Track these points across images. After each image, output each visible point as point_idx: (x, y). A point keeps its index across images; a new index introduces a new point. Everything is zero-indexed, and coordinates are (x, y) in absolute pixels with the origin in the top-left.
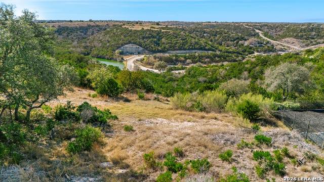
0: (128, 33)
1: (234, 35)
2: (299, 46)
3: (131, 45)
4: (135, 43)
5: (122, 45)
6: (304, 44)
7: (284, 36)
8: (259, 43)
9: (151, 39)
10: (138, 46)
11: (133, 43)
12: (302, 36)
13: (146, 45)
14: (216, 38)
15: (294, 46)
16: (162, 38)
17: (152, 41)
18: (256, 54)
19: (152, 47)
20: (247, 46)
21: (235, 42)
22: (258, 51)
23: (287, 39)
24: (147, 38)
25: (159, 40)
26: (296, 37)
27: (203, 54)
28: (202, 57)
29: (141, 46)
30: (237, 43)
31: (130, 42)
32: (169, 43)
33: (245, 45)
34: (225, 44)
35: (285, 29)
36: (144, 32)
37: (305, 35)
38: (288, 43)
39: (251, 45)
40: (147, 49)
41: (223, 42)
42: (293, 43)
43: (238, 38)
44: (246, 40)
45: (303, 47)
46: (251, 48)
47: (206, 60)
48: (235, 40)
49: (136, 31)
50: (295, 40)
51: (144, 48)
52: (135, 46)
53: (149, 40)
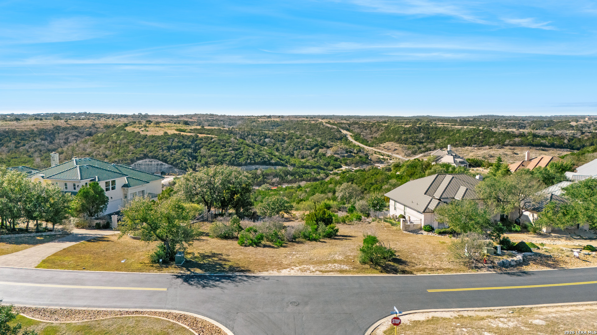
0: (140, 142)
1: (311, 140)
2: (403, 154)
3: (147, 160)
4: (155, 157)
5: (133, 161)
6: (410, 152)
7: (383, 140)
8: (347, 152)
9: (183, 150)
10: (160, 162)
11: (152, 158)
12: (406, 140)
13: (175, 160)
14: (285, 145)
15: (397, 154)
16: (200, 149)
17: (185, 152)
18: (344, 168)
19: (185, 163)
20: (329, 157)
21: (313, 150)
22: (346, 164)
23: (387, 144)
24: (175, 148)
25: (195, 150)
26: (399, 141)
27: (268, 172)
28: (268, 175)
29: (166, 161)
30: (317, 152)
31: (146, 156)
32: (213, 156)
33: (329, 154)
34: (298, 155)
35: (383, 128)
36: (168, 139)
37: (411, 138)
38: (388, 149)
39: (336, 156)
40: (176, 166)
41: (295, 152)
42: (395, 150)
43: (316, 145)
44: (328, 147)
45: (408, 155)
46: (336, 160)
47: (274, 180)
48: (312, 148)
49: (154, 138)
50: (398, 145)
51: (172, 164)
52: (155, 162)
53: (179, 152)
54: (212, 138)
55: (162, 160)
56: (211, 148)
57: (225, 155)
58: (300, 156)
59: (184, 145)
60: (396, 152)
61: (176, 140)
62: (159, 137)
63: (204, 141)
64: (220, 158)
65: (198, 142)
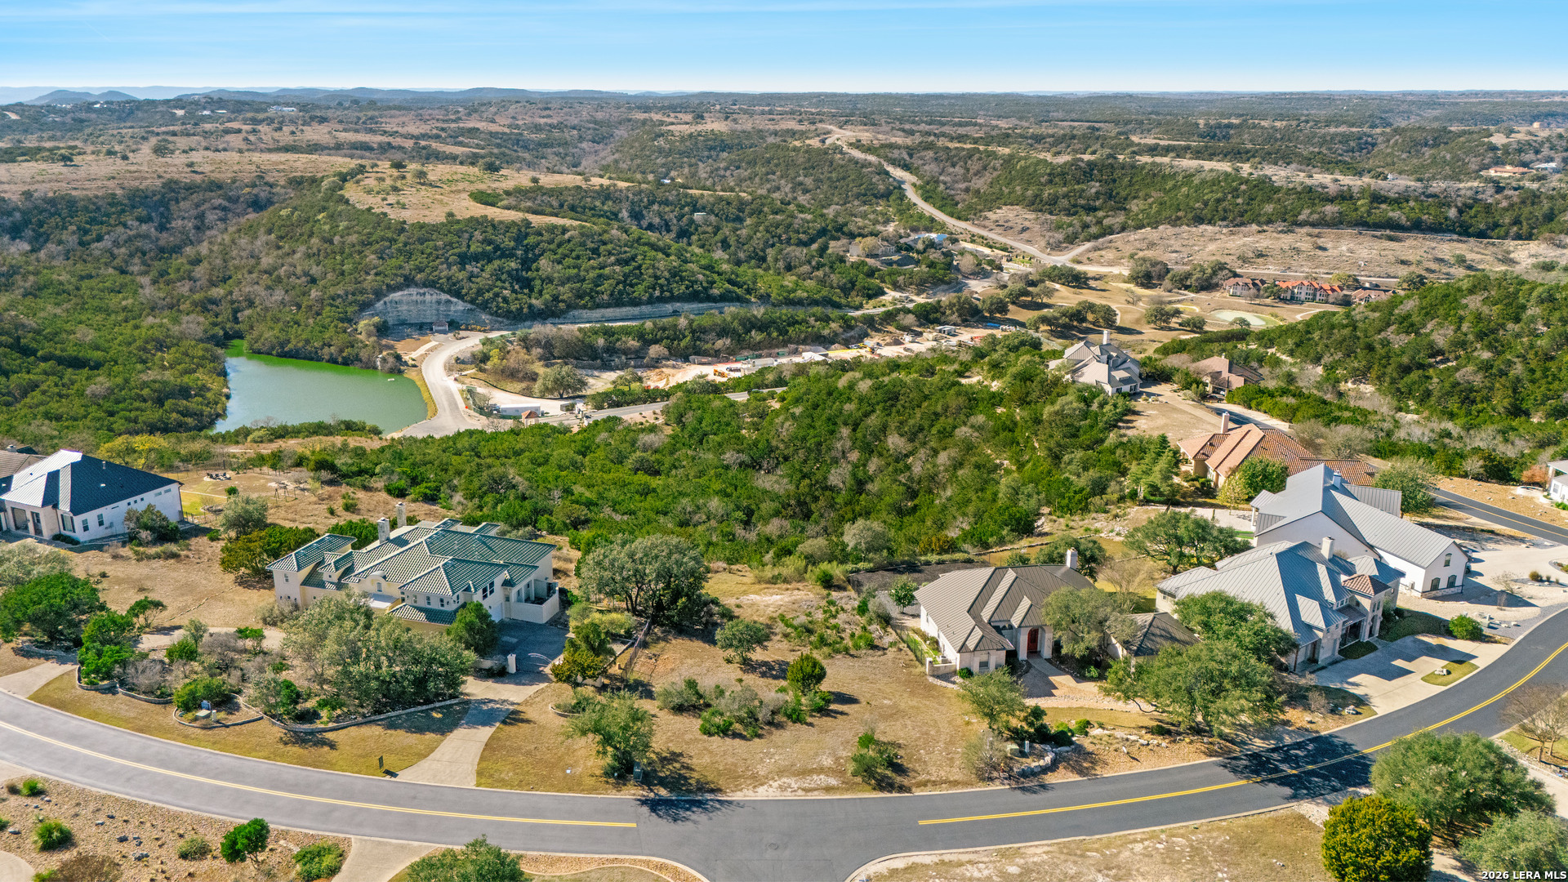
0: (392, 241)
1: (809, 217)
2: (1043, 243)
3: (413, 291)
4: (431, 284)
5: (379, 294)
6: (1060, 236)
7: (995, 201)
8: (899, 249)
9: (497, 263)
10: (444, 297)
11: (425, 285)
12: (1053, 201)
13: (480, 292)
14: (744, 232)
15: (1028, 241)
16: (536, 259)
17: (501, 269)
18: (891, 295)
19: (505, 300)
20: (856, 266)
21: (815, 246)
22: (896, 287)
23: (1004, 213)
24: (476, 258)
25: (526, 264)
26: (1035, 204)
28: (705, 330)
29: (458, 294)
30: (823, 250)
31: (409, 282)
32: (569, 279)
33: (852, 258)
34: (776, 260)
35: (998, 164)
36: (459, 233)
37: (1066, 196)
38: (1007, 228)
39: (871, 261)
40: (484, 306)
41: (769, 251)
42: (1024, 230)
43: (823, 232)
44: (852, 236)
45: (1056, 247)
46: (871, 273)
47: (719, 344)
48: (812, 240)
49: (426, 232)
50: (1032, 216)
51: (472, 302)
52: (431, 296)
53: (489, 268)
54: (564, 230)
55: (449, 292)
56: (565, 256)
57: (600, 276)
58: (781, 264)
59: (497, 248)
60: (1025, 235)
61: (478, 235)
62: (435, 229)
63: (546, 236)
64: (587, 286)
65: (531, 240)
